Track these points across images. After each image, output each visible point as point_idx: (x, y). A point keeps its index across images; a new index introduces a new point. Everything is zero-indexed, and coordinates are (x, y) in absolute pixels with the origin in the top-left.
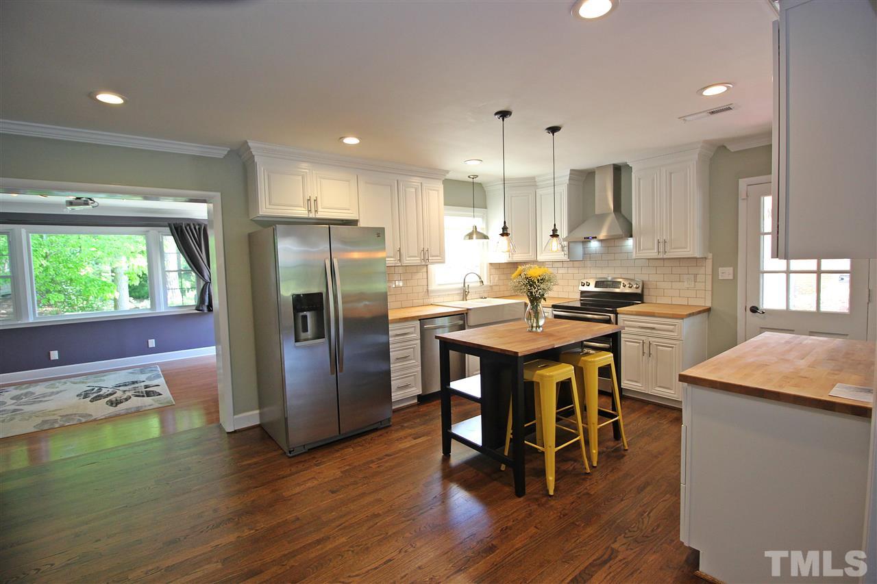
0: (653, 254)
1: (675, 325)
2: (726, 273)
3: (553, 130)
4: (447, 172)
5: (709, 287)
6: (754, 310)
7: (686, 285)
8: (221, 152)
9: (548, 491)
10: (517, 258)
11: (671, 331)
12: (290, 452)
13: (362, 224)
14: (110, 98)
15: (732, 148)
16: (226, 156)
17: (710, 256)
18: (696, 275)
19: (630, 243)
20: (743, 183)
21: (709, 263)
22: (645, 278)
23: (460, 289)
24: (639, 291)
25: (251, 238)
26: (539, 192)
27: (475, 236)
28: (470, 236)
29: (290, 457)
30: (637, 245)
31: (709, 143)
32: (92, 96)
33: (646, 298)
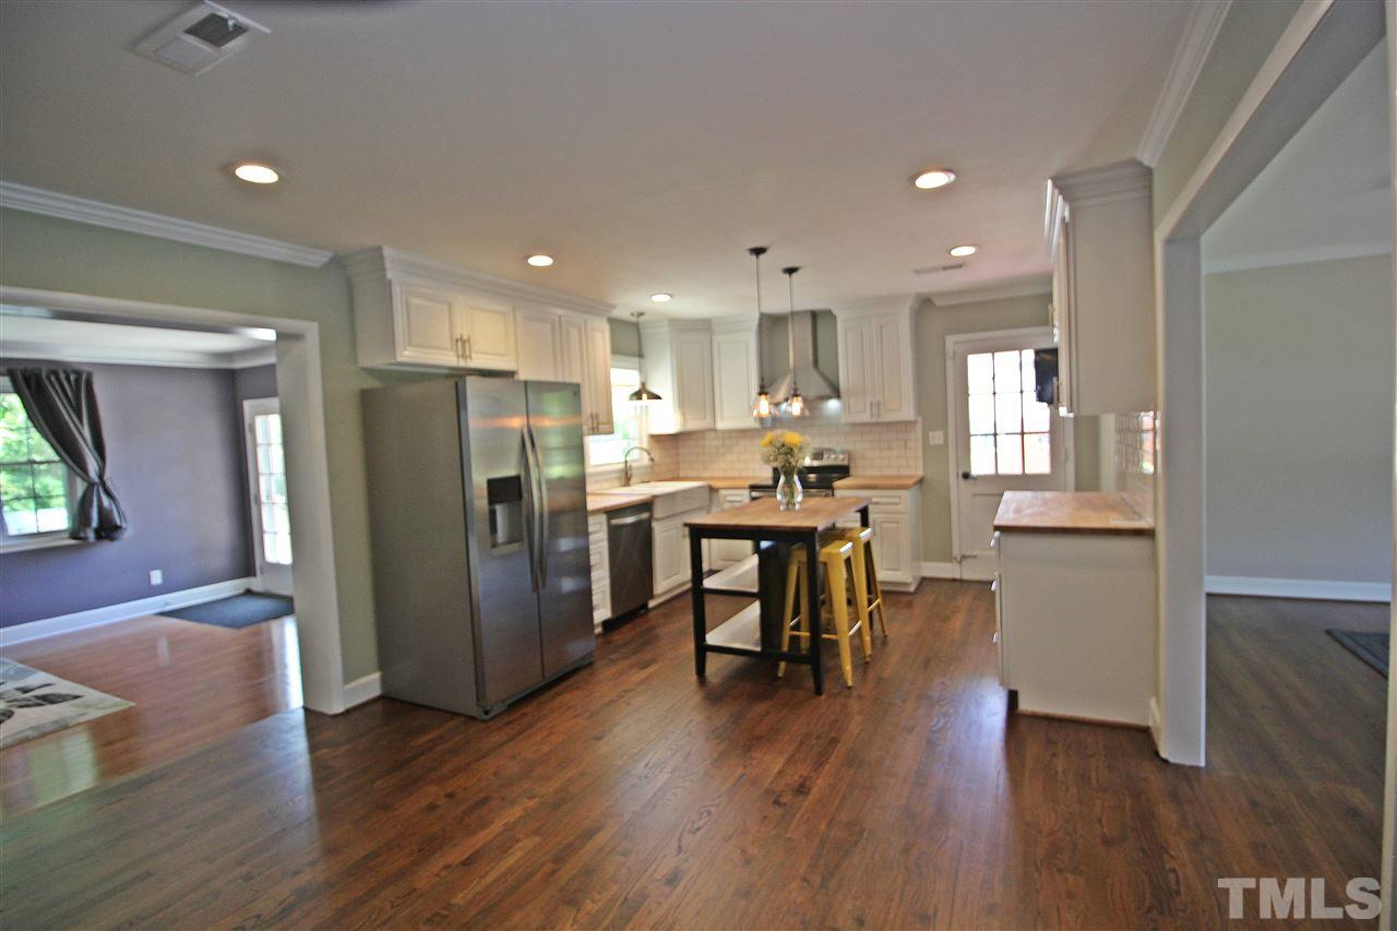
0: (866, 417)
1: (900, 497)
2: (936, 438)
3: (791, 271)
4: (614, 307)
5: (920, 453)
6: (966, 476)
7: (895, 453)
8: (318, 259)
9: (846, 683)
10: (693, 425)
11: (896, 504)
12: (486, 713)
13: (522, 376)
14: (257, 174)
15: (938, 303)
16: (326, 265)
17: (920, 419)
18: (906, 441)
19: (833, 405)
20: (950, 340)
21: (919, 427)
22: (850, 447)
23: (620, 471)
24: (845, 463)
25: (366, 397)
26: (716, 339)
27: (644, 396)
28: (638, 395)
29: (485, 721)
30: (847, 408)
31: (918, 296)
32: (228, 169)
33: (852, 471)
